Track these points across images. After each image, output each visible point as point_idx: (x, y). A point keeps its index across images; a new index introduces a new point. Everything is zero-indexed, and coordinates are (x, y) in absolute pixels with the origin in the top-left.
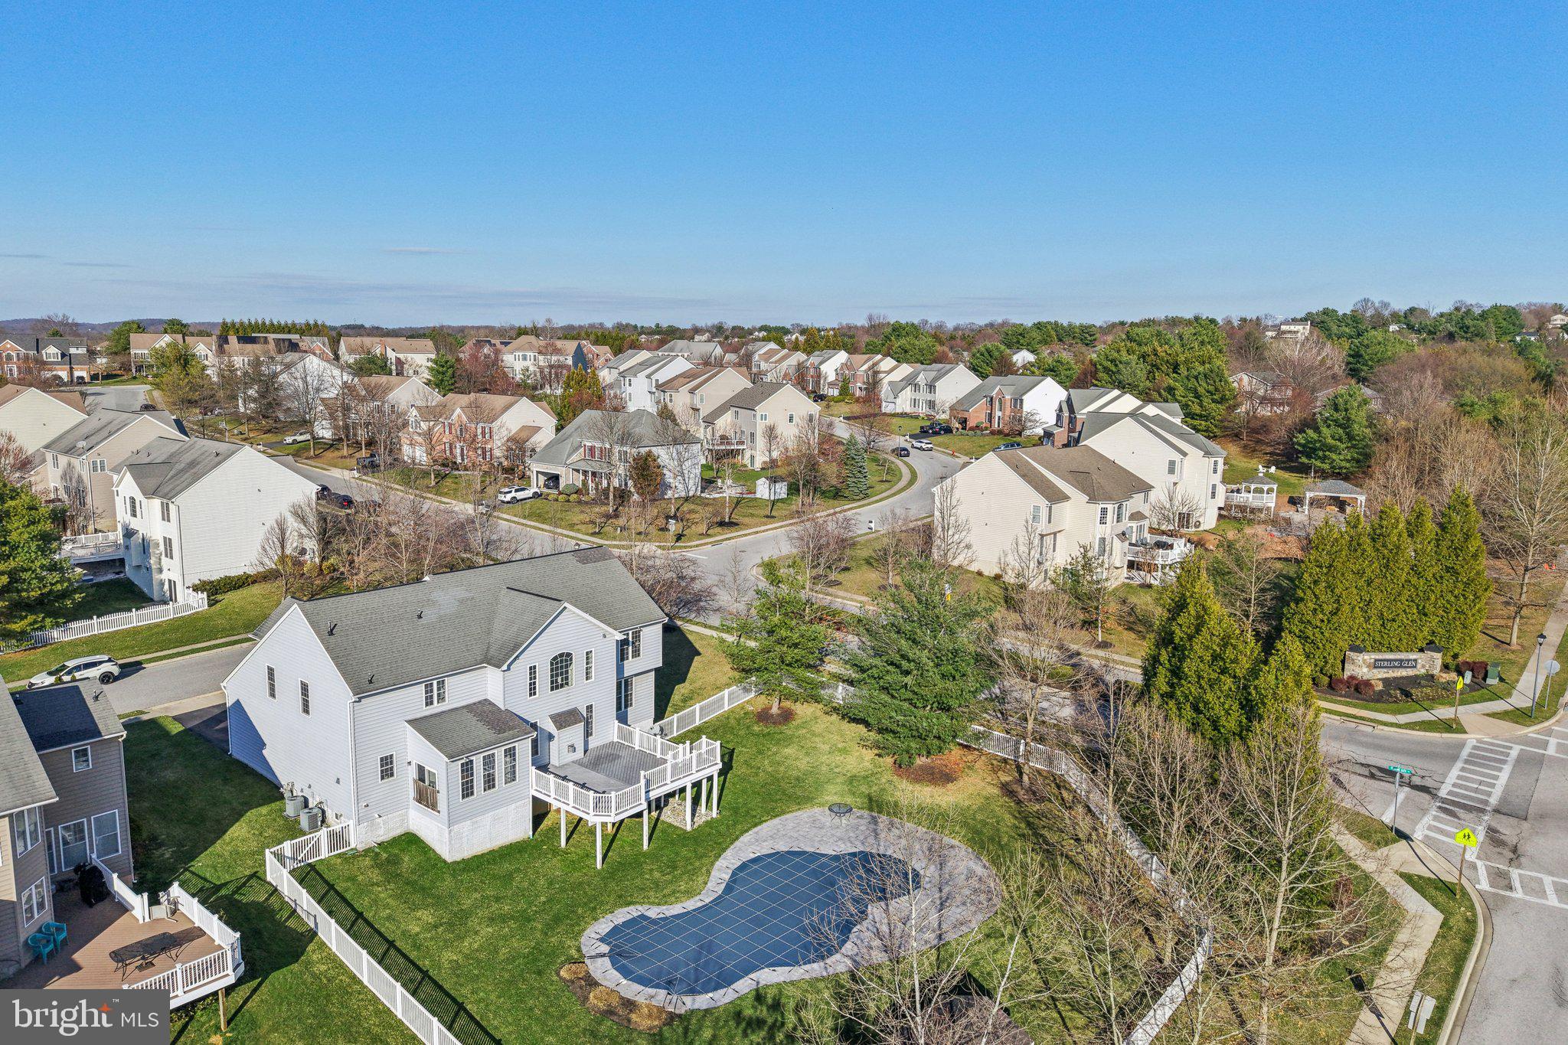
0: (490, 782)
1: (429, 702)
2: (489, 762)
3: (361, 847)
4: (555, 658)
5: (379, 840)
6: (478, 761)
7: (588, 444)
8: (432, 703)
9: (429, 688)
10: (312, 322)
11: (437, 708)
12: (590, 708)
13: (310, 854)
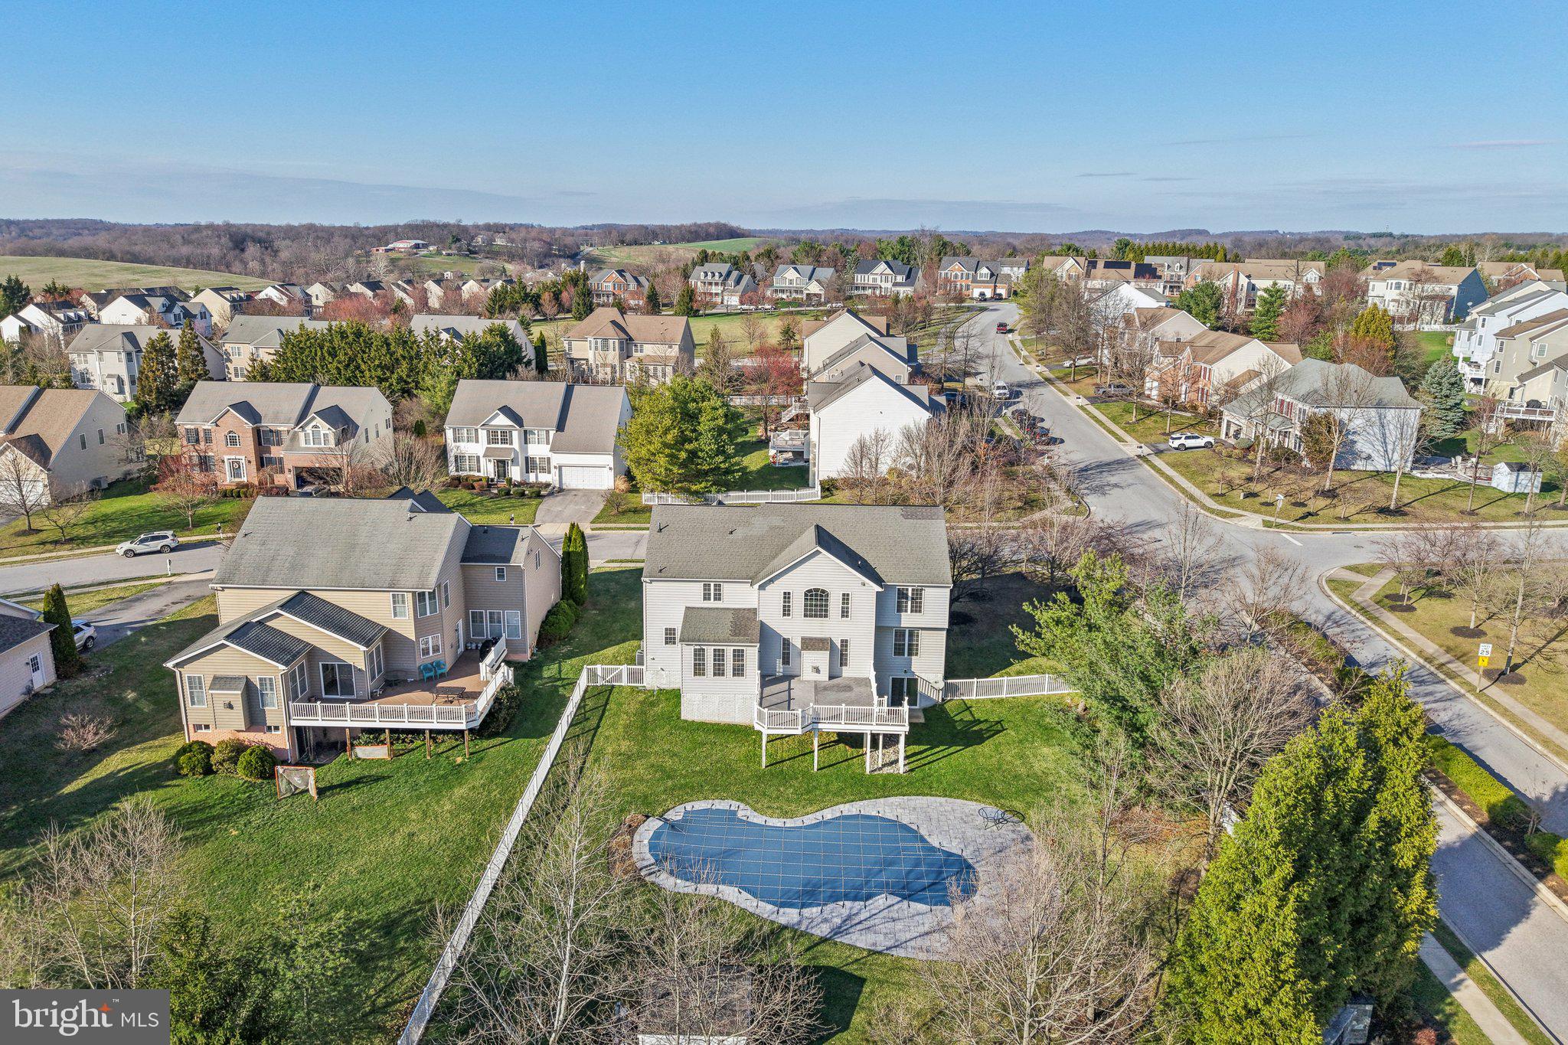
0: (719, 671)
1: (707, 597)
2: (719, 655)
3: (648, 687)
4: (808, 591)
5: (662, 687)
6: (709, 652)
7: (1280, 397)
8: (709, 599)
9: (707, 587)
10: (1212, 245)
11: (712, 604)
12: (845, 643)
13: (613, 679)
